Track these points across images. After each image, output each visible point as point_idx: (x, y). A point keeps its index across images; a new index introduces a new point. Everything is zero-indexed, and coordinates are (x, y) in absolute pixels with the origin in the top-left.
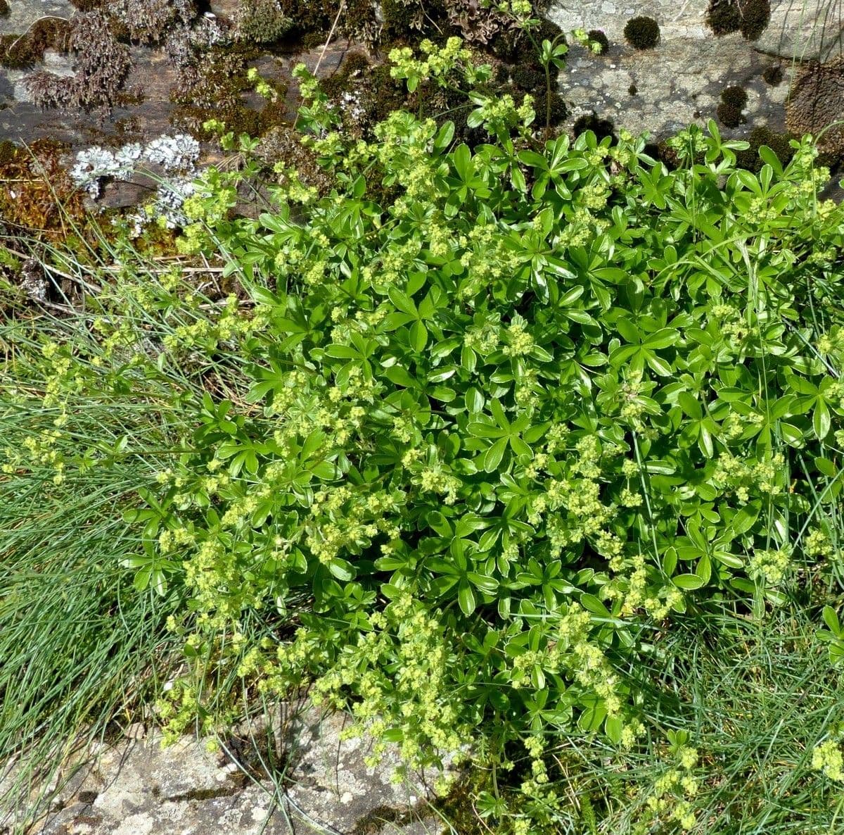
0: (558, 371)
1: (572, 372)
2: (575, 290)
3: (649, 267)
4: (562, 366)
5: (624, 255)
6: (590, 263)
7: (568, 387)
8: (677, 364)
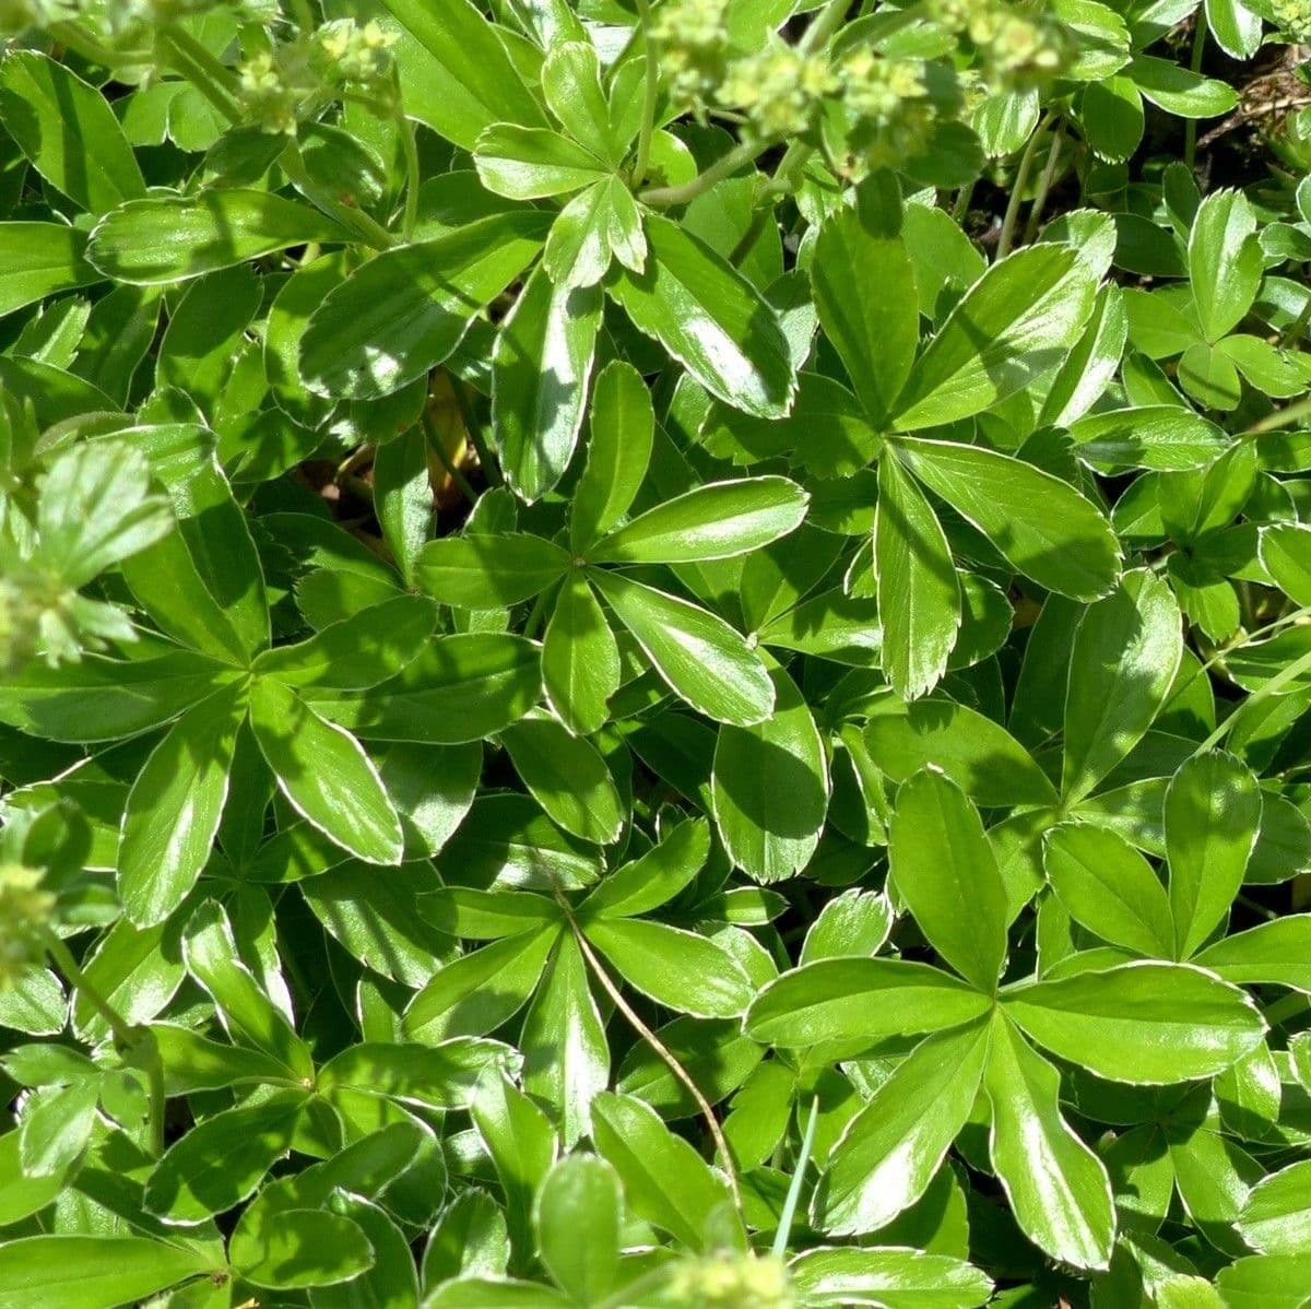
0: (433, 941)
1: (515, 978)
2: (747, 496)
3: (1259, 570)
4: (470, 920)
5: (1148, 437)
6: (915, 390)
7: (435, 1068)
8: (1185, 1171)
